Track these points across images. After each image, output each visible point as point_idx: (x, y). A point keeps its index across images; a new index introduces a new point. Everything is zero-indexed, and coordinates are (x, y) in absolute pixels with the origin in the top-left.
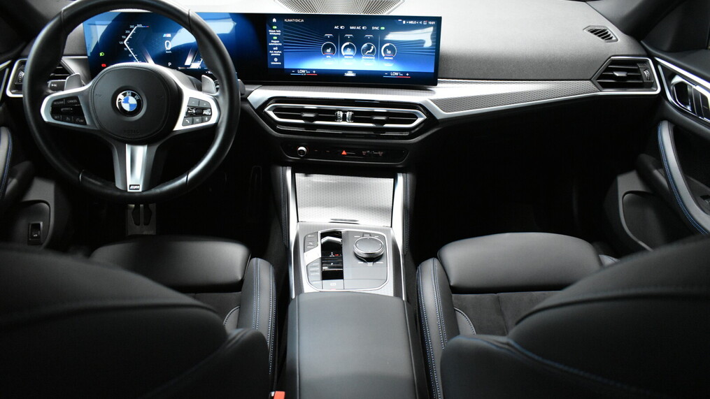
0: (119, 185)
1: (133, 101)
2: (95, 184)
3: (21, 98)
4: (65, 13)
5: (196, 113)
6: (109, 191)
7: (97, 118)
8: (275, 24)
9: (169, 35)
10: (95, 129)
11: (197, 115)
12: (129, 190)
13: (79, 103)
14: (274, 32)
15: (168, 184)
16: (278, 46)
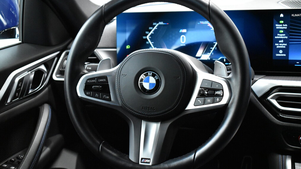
0: (132, 157)
1: (152, 80)
2: (112, 154)
3: (63, 82)
4: (106, 7)
5: (208, 94)
6: (122, 162)
7: (121, 96)
8: (282, 19)
9: (184, 31)
10: (118, 105)
11: (209, 96)
12: (140, 163)
13: (107, 82)
14: (281, 26)
15: (176, 161)
16: (284, 39)
